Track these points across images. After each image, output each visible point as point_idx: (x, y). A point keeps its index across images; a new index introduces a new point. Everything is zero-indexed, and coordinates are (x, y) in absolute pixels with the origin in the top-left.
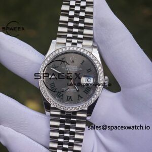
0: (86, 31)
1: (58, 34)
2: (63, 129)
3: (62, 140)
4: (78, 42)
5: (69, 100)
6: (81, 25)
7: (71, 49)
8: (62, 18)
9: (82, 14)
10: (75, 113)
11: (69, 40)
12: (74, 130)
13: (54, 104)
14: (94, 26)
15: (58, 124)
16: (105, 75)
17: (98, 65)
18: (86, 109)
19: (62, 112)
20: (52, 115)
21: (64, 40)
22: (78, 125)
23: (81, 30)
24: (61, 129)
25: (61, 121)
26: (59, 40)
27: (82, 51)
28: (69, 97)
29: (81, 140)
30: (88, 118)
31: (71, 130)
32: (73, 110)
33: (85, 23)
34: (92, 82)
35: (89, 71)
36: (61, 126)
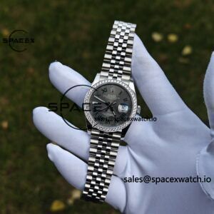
0: (125, 68)
2: (101, 146)
3: (99, 156)
4: (118, 76)
6: (122, 63)
7: (112, 81)
8: (107, 56)
9: (123, 54)
10: (111, 133)
11: (111, 74)
12: (110, 148)
14: (132, 64)
15: (97, 142)
16: (138, 105)
17: (133, 96)
18: (121, 131)
19: (101, 132)
20: (92, 134)
21: (107, 74)
22: (113, 144)
24: (99, 146)
25: (100, 140)
26: (103, 74)
27: (121, 83)
29: (115, 157)
30: (122, 139)
31: (108, 148)
32: (110, 131)
33: (125, 62)
34: (127, 110)
35: (125, 100)
36: (99, 144)
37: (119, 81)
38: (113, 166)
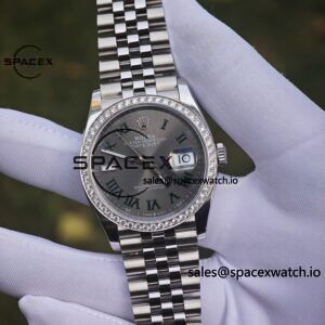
0: (158, 60)
1: (102, 77)
2: (155, 271)
3: (156, 295)
4: (146, 85)
5: (154, 207)
6: (145, 49)
7: (135, 101)
8: (103, 43)
9: (143, 26)
10: (171, 232)
11: (127, 85)
12: (177, 269)
13: (123, 223)
15: (140, 263)
16: (216, 142)
17: (197, 123)
18: (193, 219)
19: (145, 235)
20: (124, 248)
21: (116, 88)
22: (183, 257)
23: (147, 60)
24: (149, 272)
25: (147, 256)
26: (106, 89)
27: (158, 101)
28: (151, 203)
29: (196, 287)
30: (201, 237)
31: (171, 270)
32: (166, 227)
33: (153, 44)
34: (192, 162)
35: (181, 138)
36: (148, 266)
37: (151, 96)
38: (198, 311)
